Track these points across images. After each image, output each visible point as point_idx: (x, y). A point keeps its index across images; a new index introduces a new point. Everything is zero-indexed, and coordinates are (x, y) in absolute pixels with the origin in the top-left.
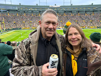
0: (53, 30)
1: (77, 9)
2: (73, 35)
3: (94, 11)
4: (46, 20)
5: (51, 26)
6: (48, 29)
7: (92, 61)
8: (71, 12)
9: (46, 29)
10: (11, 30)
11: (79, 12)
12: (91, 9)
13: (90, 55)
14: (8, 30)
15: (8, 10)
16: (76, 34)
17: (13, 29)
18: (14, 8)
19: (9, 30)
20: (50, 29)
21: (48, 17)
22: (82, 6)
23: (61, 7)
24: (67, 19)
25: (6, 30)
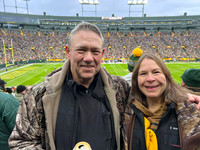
0: (93, 64)
1: (155, 24)
2: (150, 74)
3: (188, 28)
4: (78, 44)
5: (89, 56)
6: (84, 63)
7: (189, 132)
8: (144, 29)
9: (79, 62)
10: (26, 63)
11: (159, 29)
12: (184, 25)
13: (184, 119)
14: (19, 63)
15: (21, 25)
16: (155, 72)
17: (30, 62)
18: (33, 22)
19: (22, 63)
20: (88, 62)
21: (82, 38)
22: (165, 18)
23: (125, 19)
24: (136, 42)
25: (16, 63)
